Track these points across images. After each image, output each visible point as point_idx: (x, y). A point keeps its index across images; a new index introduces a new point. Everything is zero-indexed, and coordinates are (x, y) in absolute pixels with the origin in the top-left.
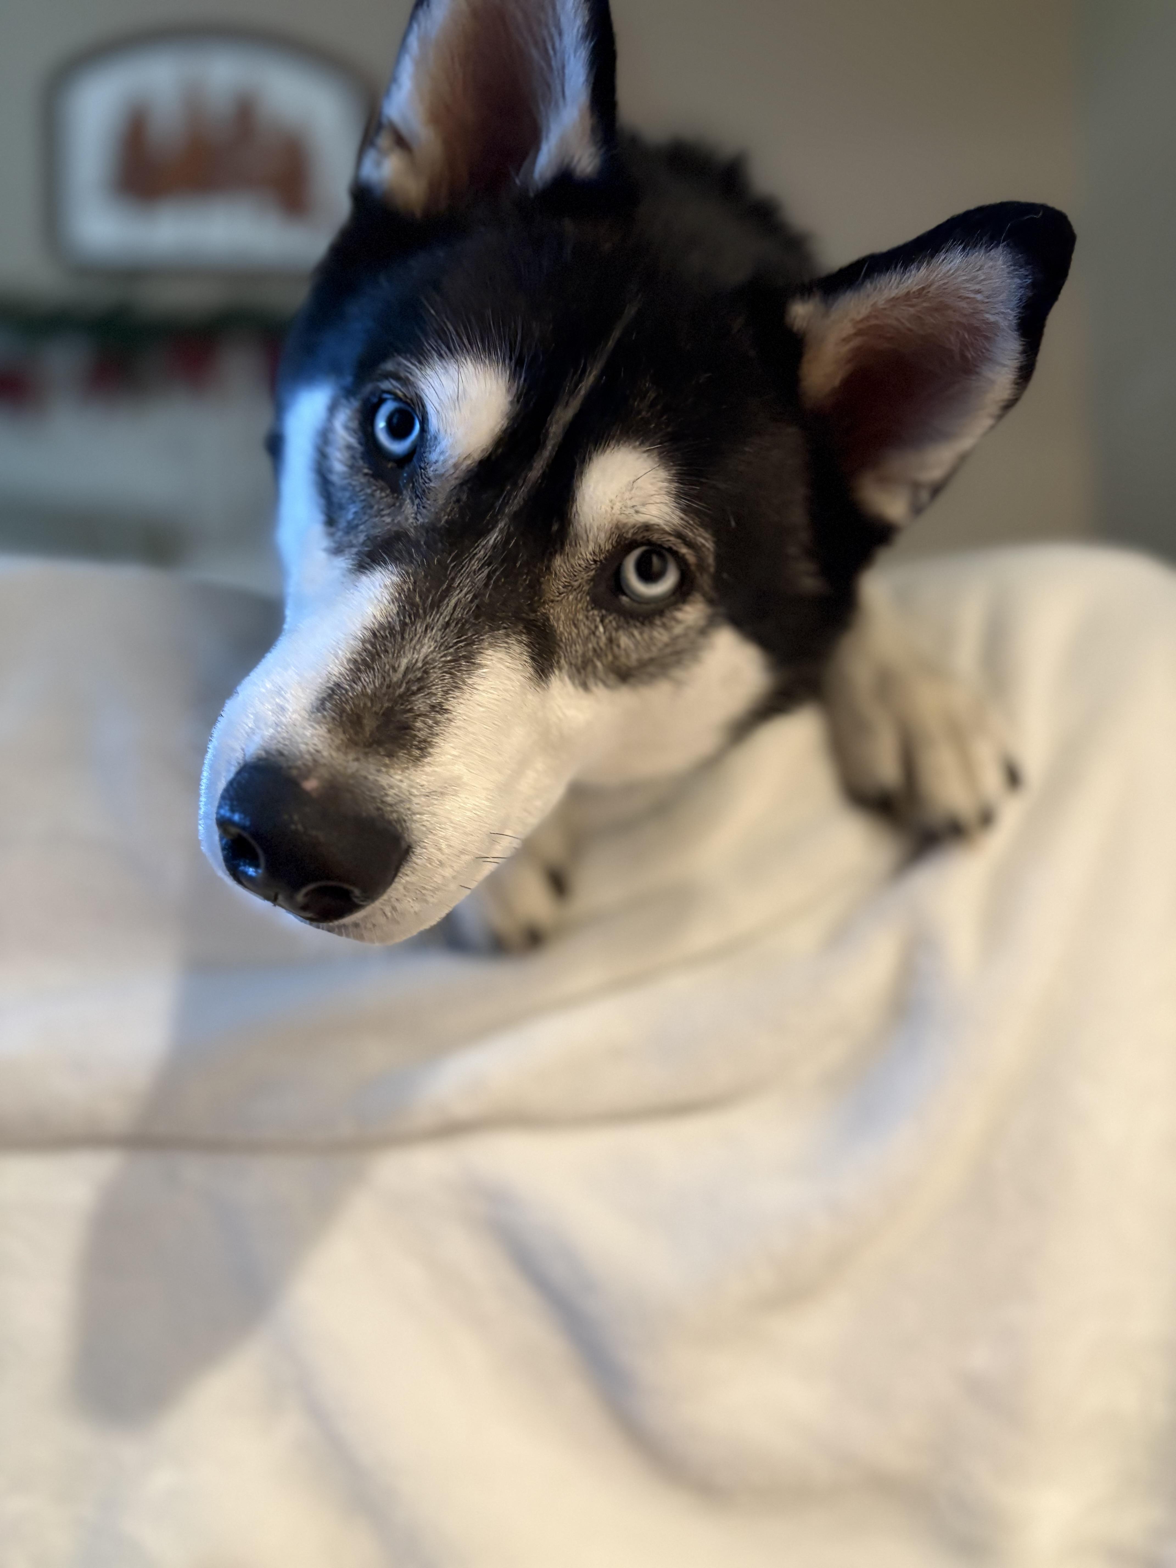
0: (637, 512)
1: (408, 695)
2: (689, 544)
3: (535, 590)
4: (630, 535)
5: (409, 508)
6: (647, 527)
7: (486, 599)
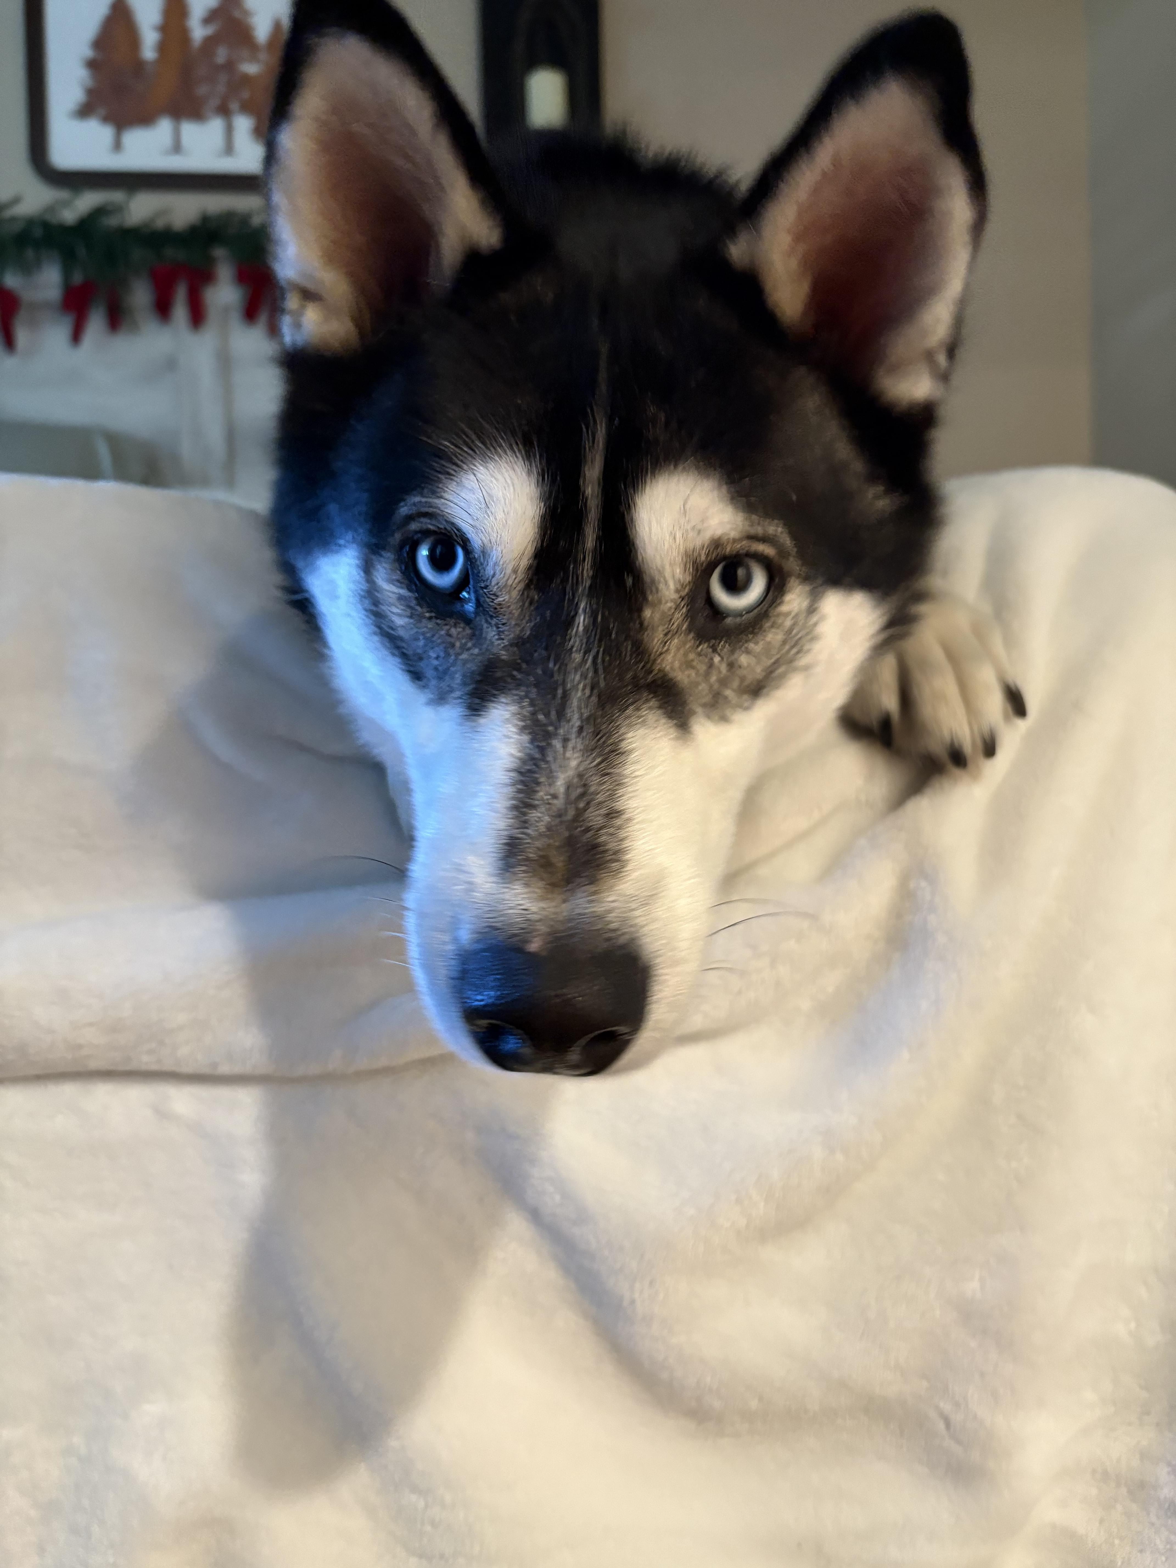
0: (699, 532)
1: (580, 814)
2: (764, 539)
3: (640, 650)
4: (703, 558)
5: (491, 634)
6: (716, 543)
7: (602, 684)
